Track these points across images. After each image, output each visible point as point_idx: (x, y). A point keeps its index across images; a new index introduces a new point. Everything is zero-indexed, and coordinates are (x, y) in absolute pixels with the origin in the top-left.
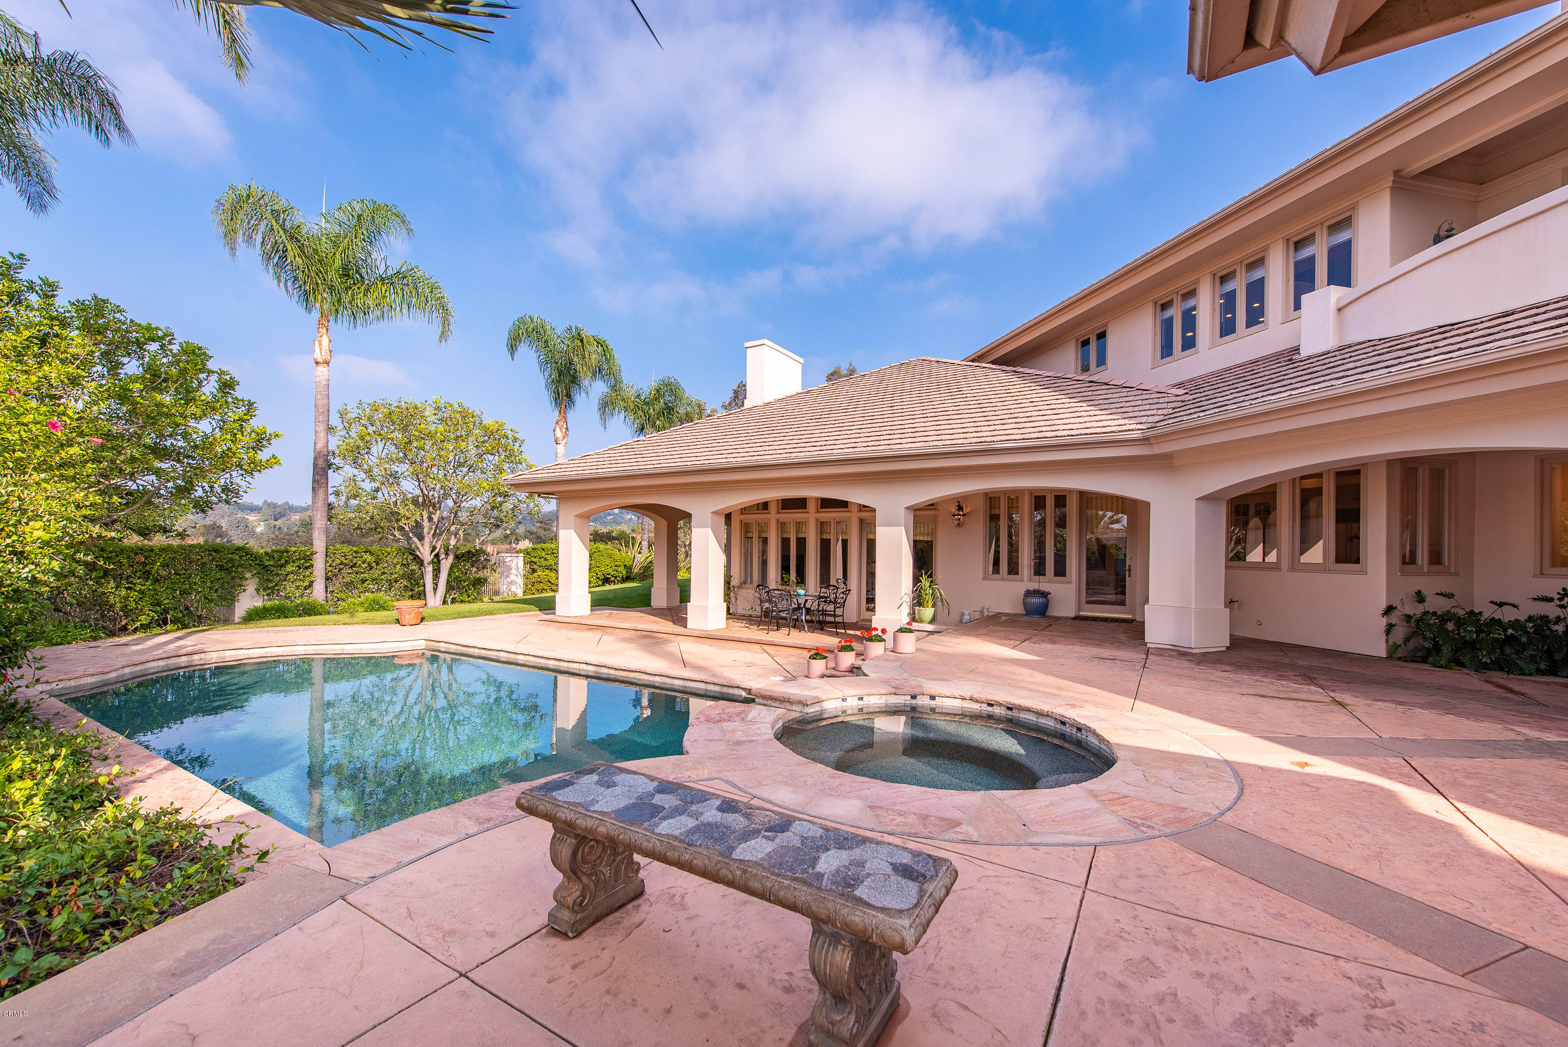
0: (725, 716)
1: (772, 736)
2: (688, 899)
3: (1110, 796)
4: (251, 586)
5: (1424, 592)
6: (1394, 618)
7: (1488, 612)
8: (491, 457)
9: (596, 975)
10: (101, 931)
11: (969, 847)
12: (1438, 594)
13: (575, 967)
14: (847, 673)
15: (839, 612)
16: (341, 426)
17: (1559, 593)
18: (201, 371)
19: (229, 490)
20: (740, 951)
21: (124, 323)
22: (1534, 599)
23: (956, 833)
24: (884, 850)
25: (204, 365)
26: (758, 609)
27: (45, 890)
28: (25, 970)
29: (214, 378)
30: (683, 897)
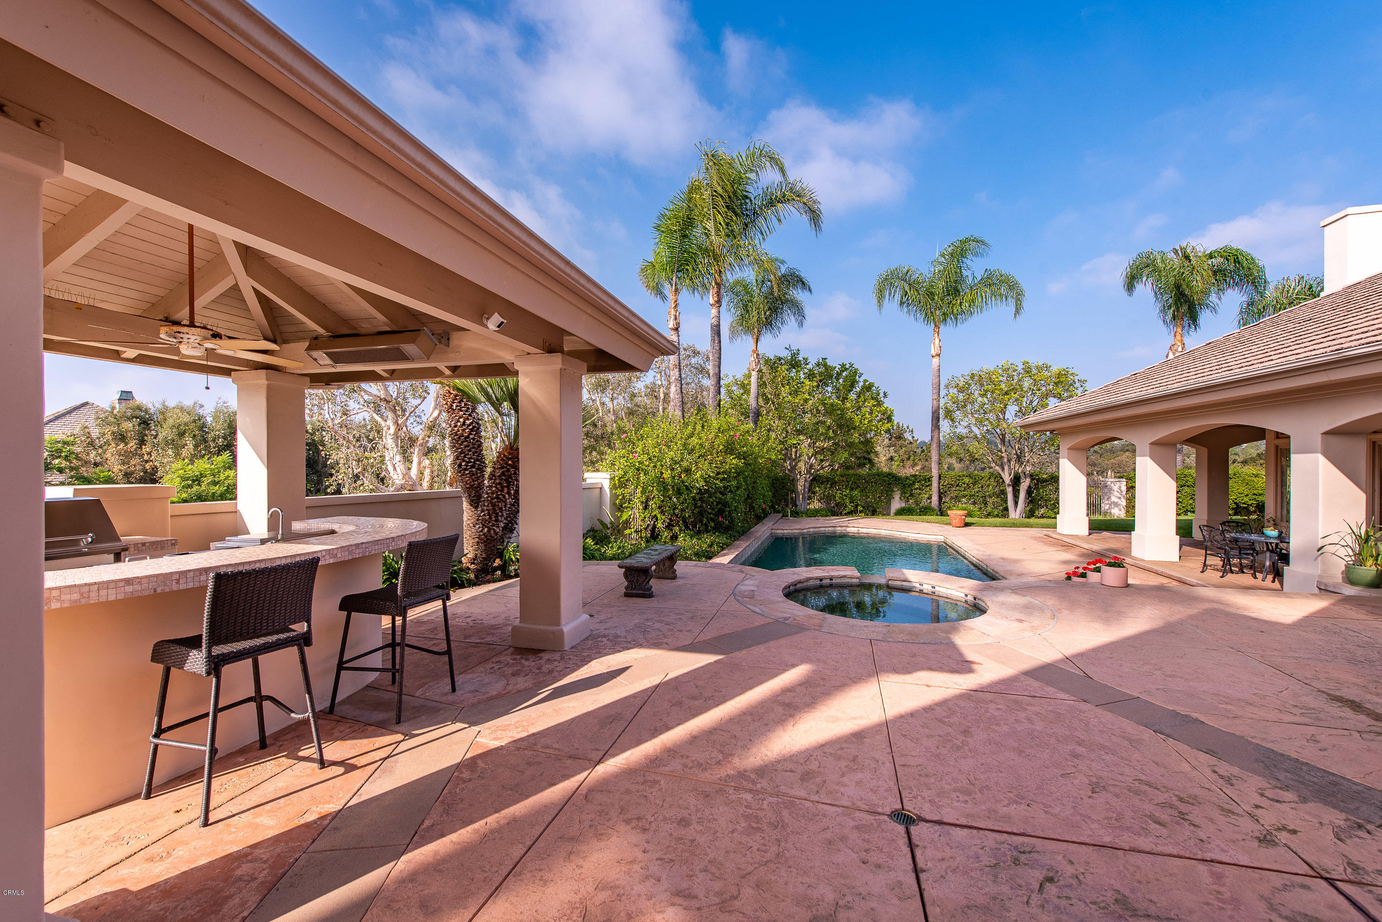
4: (897, 496)
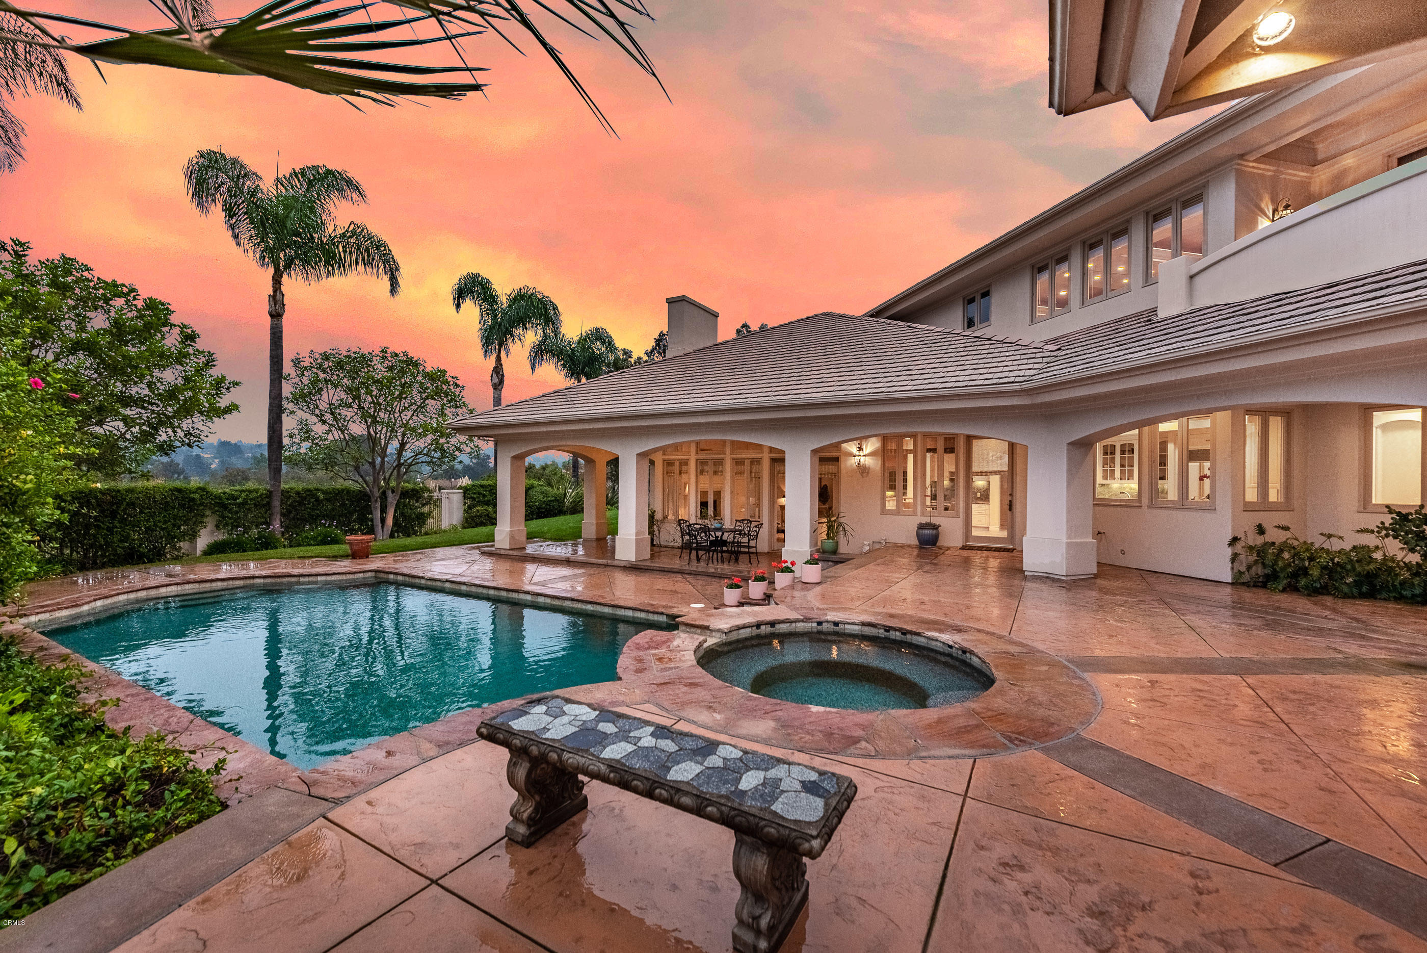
0: (653, 644)
1: (695, 662)
2: (626, 812)
3: (990, 713)
4: (210, 521)
5: (1265, 525)
6: (1239, 548)
7: (1318, 542)
8: (434, 402)
9: (549, 881)
10: (104, 848)
11: (868, 761)
12: (1276, 527)
13: (531, 873)
14: (761, 602)
15: (752, 543)
16: (293, 374)
17: (1378, 527)
18: (164, 325)
19: (191, 435)
20: (672, 856)
21: (91, 281)
22: (1358, 531)
23: (856, 749)
24: (795, 769)
25: (167, 319)
26: (680, 540)
27: (53, 813)
28: (40, 885)
29: (177, 330)
30: (621, 810)
